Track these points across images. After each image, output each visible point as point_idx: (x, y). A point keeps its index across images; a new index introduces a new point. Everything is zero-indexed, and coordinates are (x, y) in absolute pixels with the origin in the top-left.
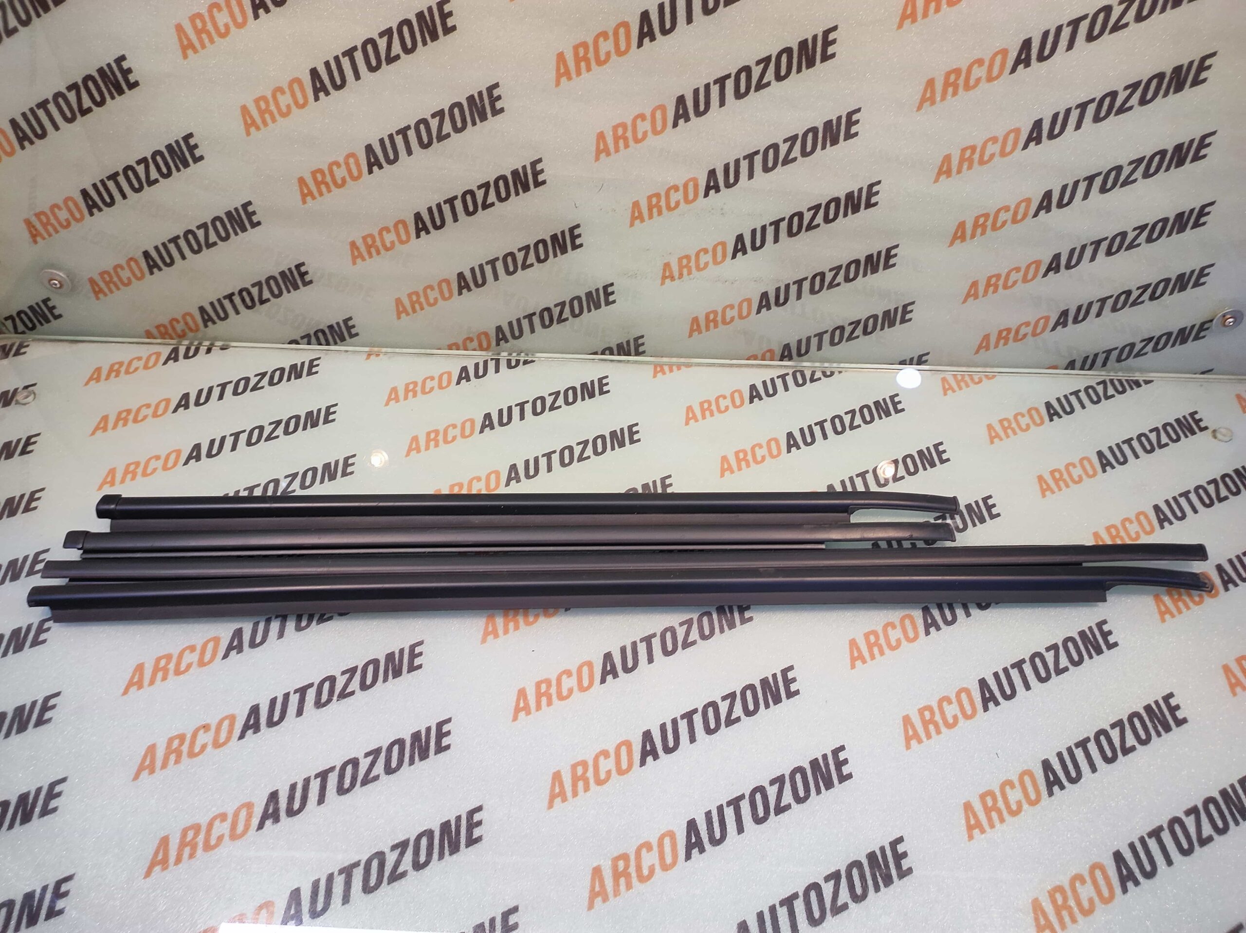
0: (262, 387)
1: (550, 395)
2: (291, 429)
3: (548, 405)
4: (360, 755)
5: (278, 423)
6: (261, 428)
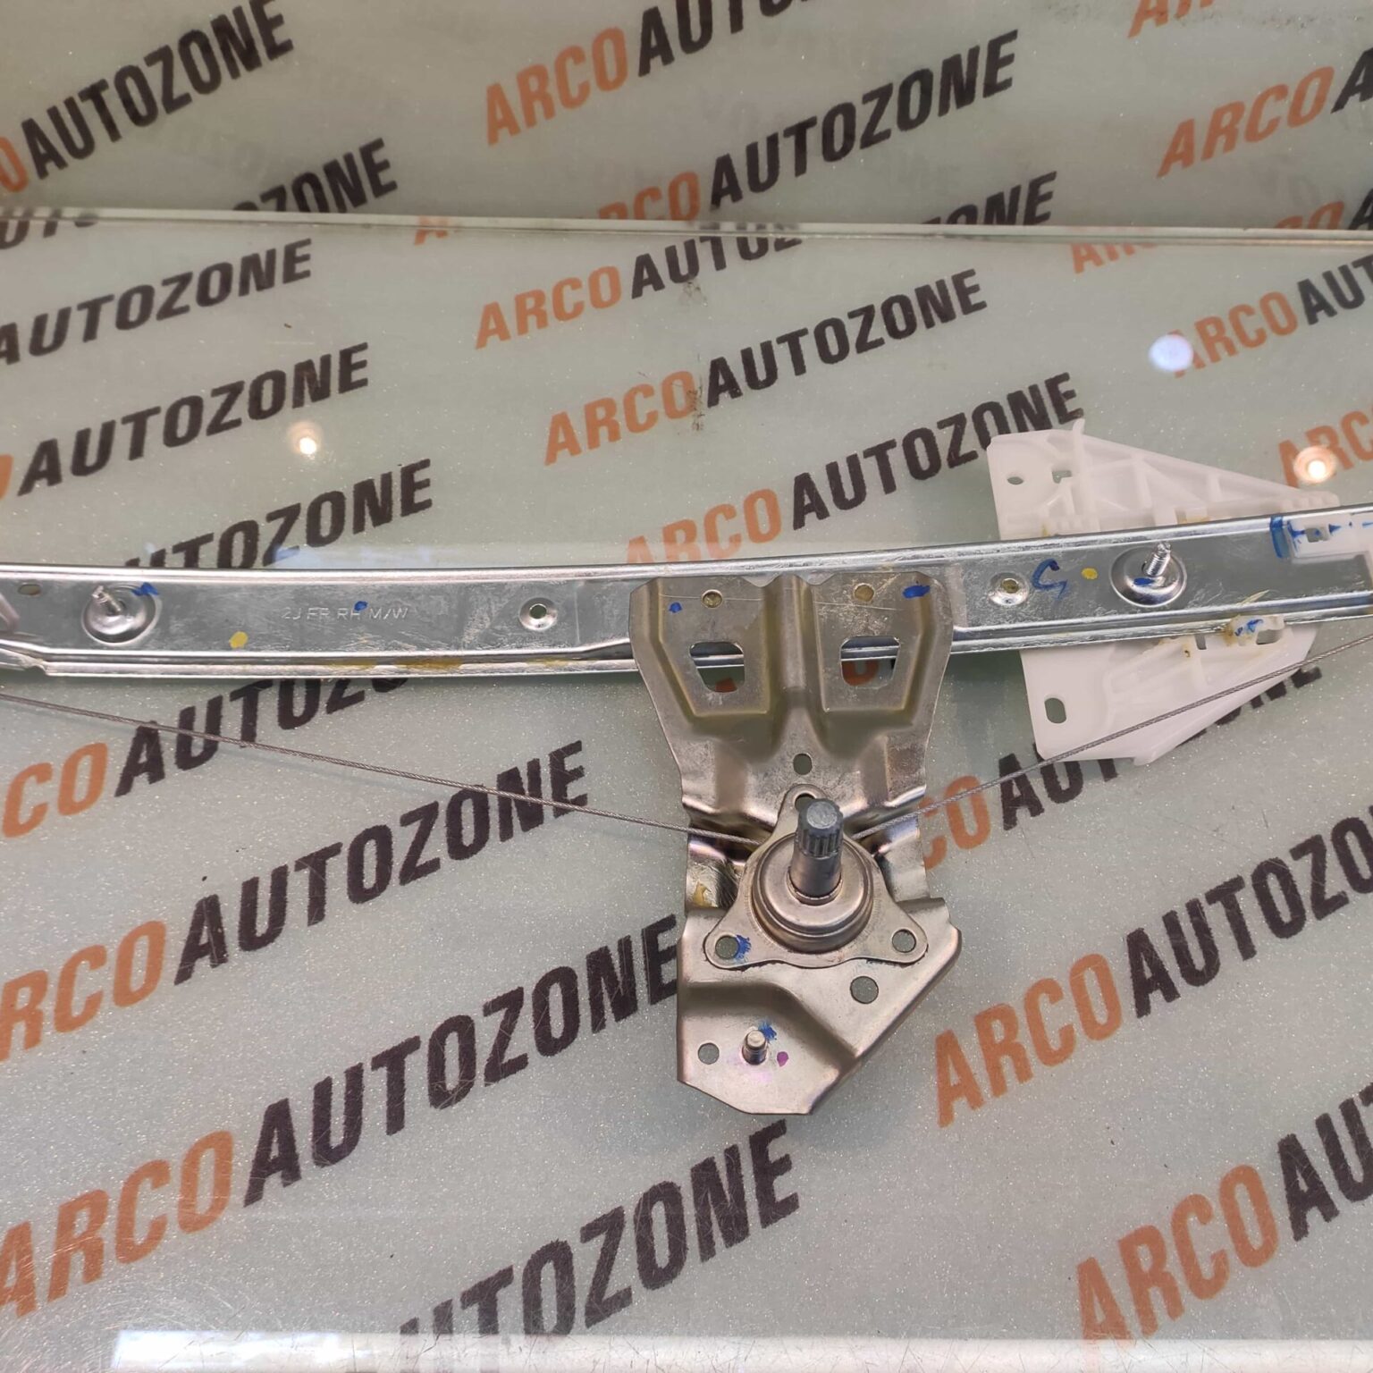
0: (185, 310)
1: (852, 315)
2: (266, 404)
3: (852, 338)
4: (571, 1236)
5: (233, 391)
6: (196, 404)
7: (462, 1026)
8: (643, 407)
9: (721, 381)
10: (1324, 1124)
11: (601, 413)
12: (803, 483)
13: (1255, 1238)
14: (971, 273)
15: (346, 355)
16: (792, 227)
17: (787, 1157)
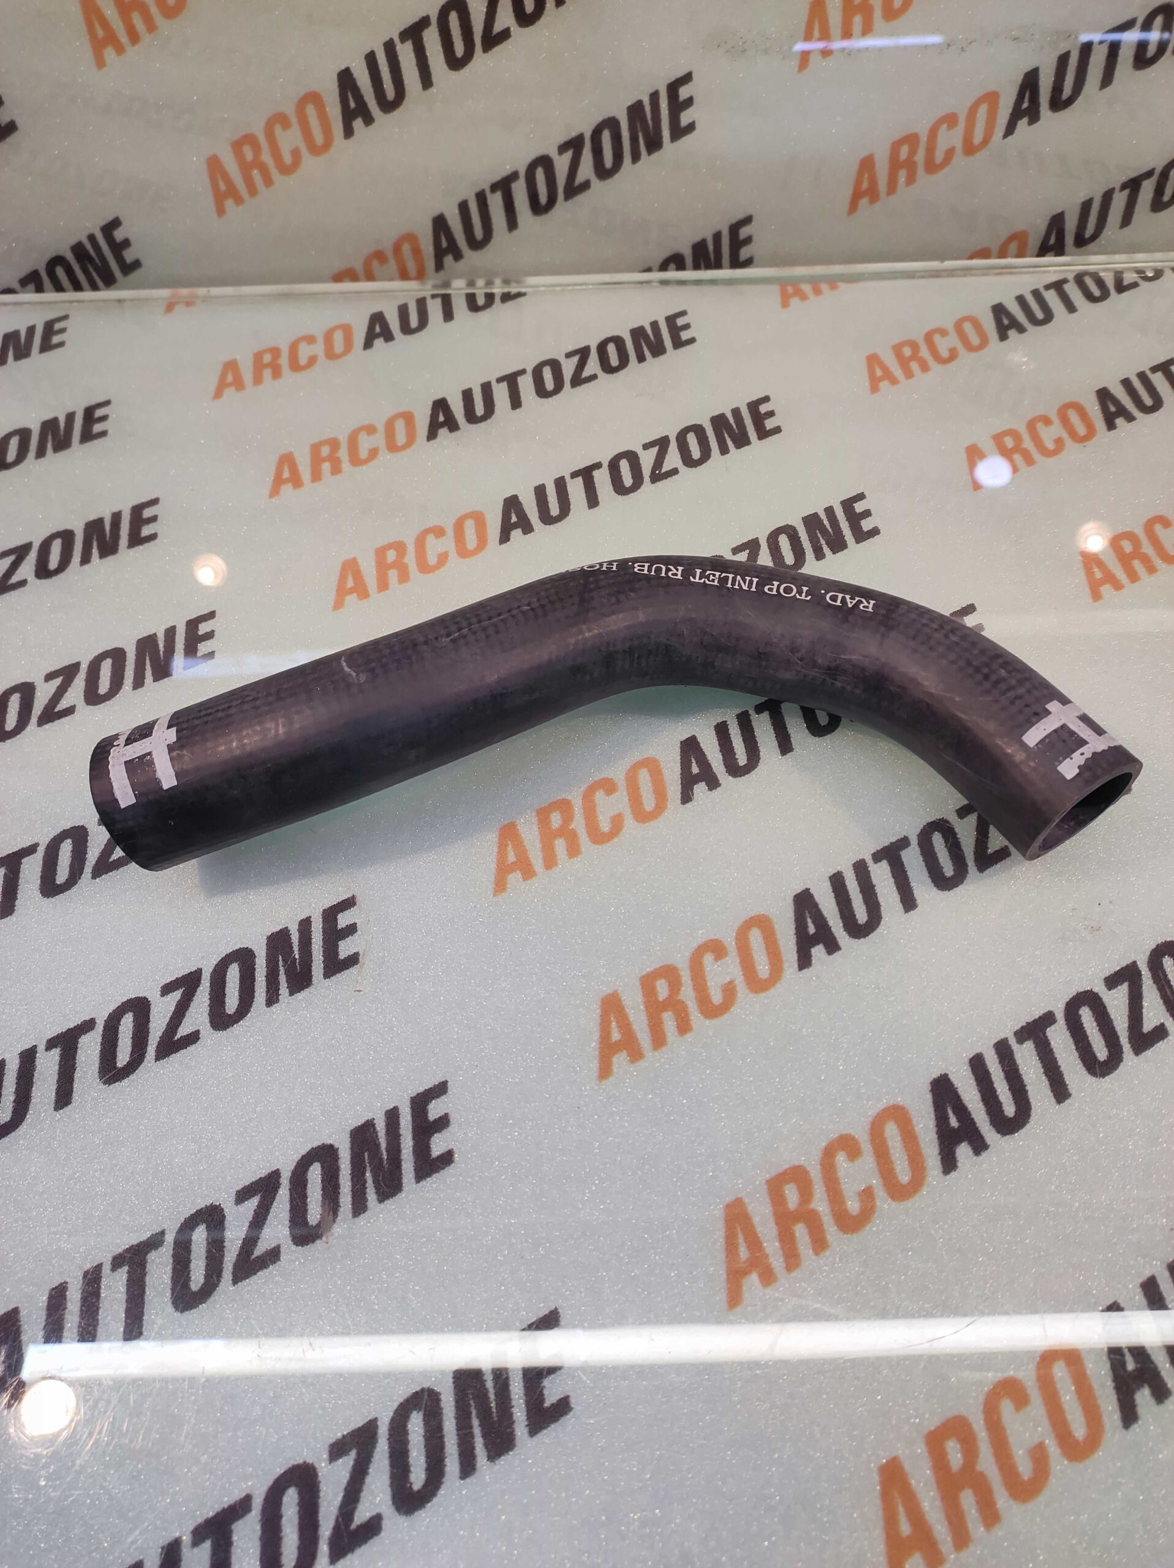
7: (140, 1007)
8: (365, 443)
9: (441, 418)
10: (977, 1064)
11: (325, 451)
12: (512, 504)
13: (904, 1176)
14: (683, 313)
15: (89, 412)
16: (518, 282)
17: (446, 1115)
